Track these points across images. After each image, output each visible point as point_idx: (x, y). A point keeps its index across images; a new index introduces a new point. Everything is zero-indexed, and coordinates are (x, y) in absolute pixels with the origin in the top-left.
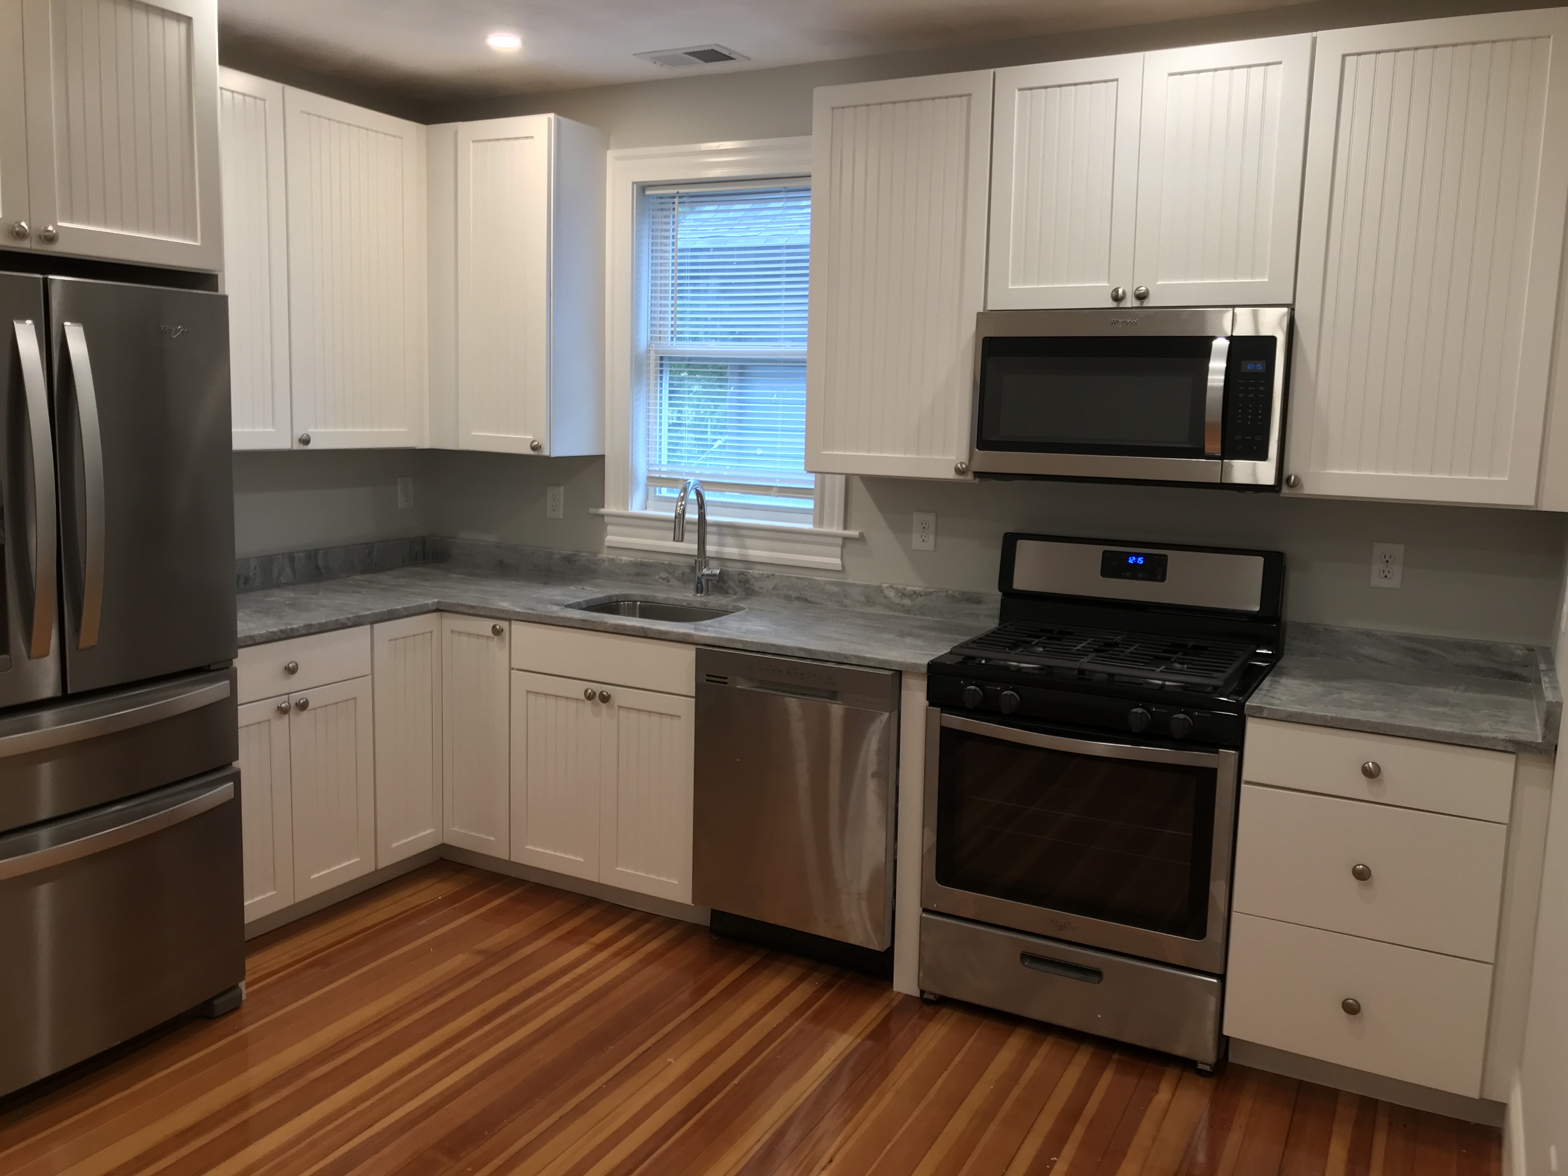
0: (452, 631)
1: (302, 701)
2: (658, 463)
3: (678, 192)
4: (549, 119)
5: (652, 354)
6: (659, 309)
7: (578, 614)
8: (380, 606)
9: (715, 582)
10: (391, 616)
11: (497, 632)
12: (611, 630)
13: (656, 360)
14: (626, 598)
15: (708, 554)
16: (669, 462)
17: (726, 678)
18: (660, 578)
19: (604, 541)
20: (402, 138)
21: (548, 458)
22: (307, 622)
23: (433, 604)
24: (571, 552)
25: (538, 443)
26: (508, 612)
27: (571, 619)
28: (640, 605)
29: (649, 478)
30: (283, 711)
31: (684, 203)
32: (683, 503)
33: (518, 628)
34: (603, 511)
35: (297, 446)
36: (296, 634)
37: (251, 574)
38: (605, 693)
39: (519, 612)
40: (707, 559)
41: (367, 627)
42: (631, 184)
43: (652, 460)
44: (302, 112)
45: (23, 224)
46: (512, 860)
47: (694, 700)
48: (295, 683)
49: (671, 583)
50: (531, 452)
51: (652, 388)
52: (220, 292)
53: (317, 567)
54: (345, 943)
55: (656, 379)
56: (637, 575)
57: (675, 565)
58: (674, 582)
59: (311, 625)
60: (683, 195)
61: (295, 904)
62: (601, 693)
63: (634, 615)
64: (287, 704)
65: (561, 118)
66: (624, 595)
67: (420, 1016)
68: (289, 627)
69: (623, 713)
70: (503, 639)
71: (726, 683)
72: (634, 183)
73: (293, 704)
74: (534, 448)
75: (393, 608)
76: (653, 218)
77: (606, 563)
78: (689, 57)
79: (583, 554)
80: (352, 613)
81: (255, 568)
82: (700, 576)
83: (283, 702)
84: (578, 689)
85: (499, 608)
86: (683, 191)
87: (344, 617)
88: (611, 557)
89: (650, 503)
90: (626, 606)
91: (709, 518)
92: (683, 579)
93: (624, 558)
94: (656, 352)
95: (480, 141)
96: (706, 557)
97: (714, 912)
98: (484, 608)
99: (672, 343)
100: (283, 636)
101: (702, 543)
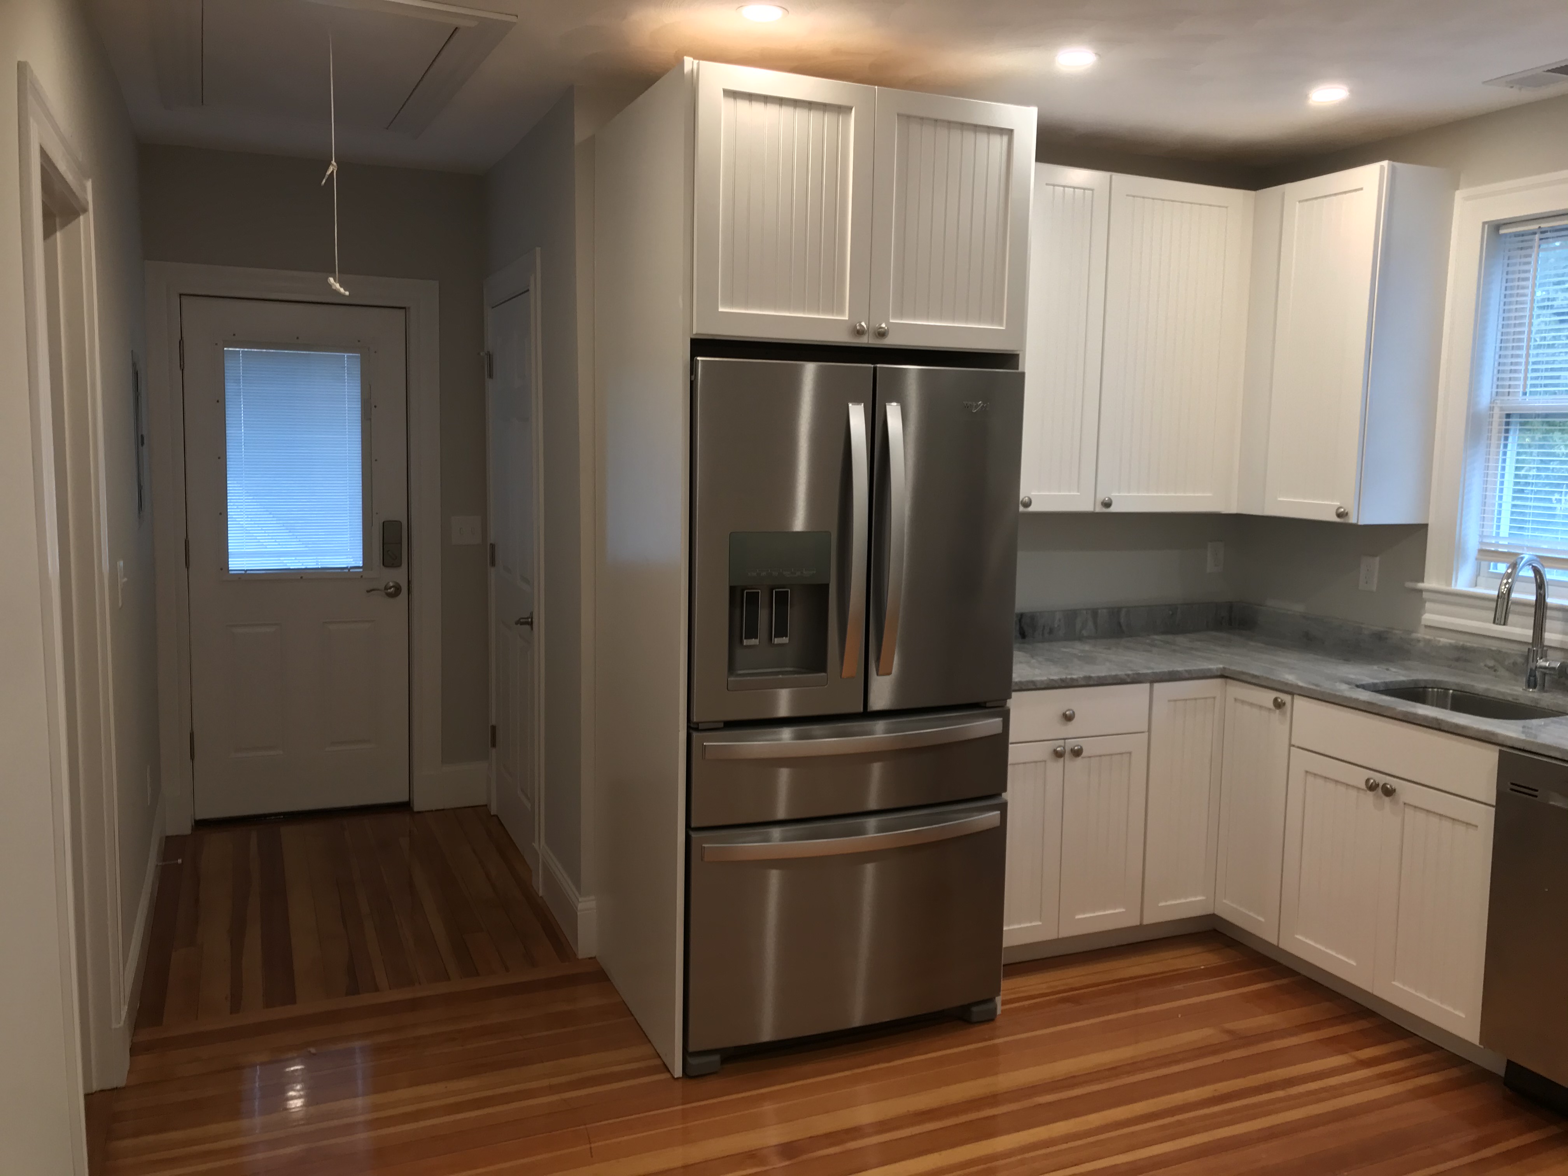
0: (1236, 700)
1: (1076, 748)
2: (1494, 535)
3: (1540, 227)
4: (1382, 167)
5: (1497, 412)
6: (1510, 360)
7: (1365, 696)
8: (1163, 666)
9: (1556, 677)
10: (1173, 677)
11: (1278, 705)
12: (1401, 717)
13: (1500, 418)
14: (1435, 684)
15: (1546, 643)
16: (1510, 534)
17: (1536, 791)
18: (1485, 666)
19: (1419, 620)
20: (1227, 207)
21: (1355, 527)
22: (1087, 674)
23: (1217, 669)
24: (1382, 629)
25: (1345, 510)
26: (1291, 685)
27: (1357, 700)
28: (1453, 695)
29: (1481, 551)
30: (1058, 755)
31: (1547, 238)
32: (1510, 580)
33: (1300, 703)
34: (1421, 585)
35: (1099, 509)
36: (1075, 684)
37: (1056, 626)
38: (1389, 786)
39: (1301, 687)
40: (1545, 648)
41: (1147, 685)
42: (1481, 225)
43: (1486, 531)
44: (1127, 195)
45: (863, 324)
46: (1281, 946)
47: (1494, 809)
48: (1070, 729)
49: (1498, 673)
50: (1335, 519)
51: (1493, 450)
52: (1020, 370)
53: (1119, 624)
54: (1100, 987)
55: (1499, 439)
56: (1458, 660)
57: (1506, 653)
58: (1502, 672)
59: (1090, 678)
60: (1546, 230)
61: (1058, 939)
62: (1384, 785)
63: (1444, 707)
64: (1062, 748)
65: (1397, 164)
66: (1434, 681)
67: (1150, 1077)
68: (1069, 677)
69: (1409, 812)
70: (1284, 714)
71: (1536, 796)
72: (1484, 223)
73: (1068, 749)
74: (1339, 515)
75: (1175, 669)
76: (1509, 259)
77: (1421, 644)
78: (1554, 74)
79: (1397, 632)
80: (1132, 670)
81: (1060, 620)
82: (1534, 668)
83: (1058, 746)
84: (1360, 777)
85: (1282, 680)
86: (1545, 225)
87: (1123, 673)
88: (1428, 637)
89: (1481, 580)
90: (1436, 694)
91: (1550, 600)
92: (1514, 669)
93: (1442, 639)
94: (1501, 409)
95: (1307, 200)
96: (1544, 646)
97: (1509, 1063)
98: (1268, 678)
99: (1524, 397)
100: (1063, 685)
101: (1539, 628)
